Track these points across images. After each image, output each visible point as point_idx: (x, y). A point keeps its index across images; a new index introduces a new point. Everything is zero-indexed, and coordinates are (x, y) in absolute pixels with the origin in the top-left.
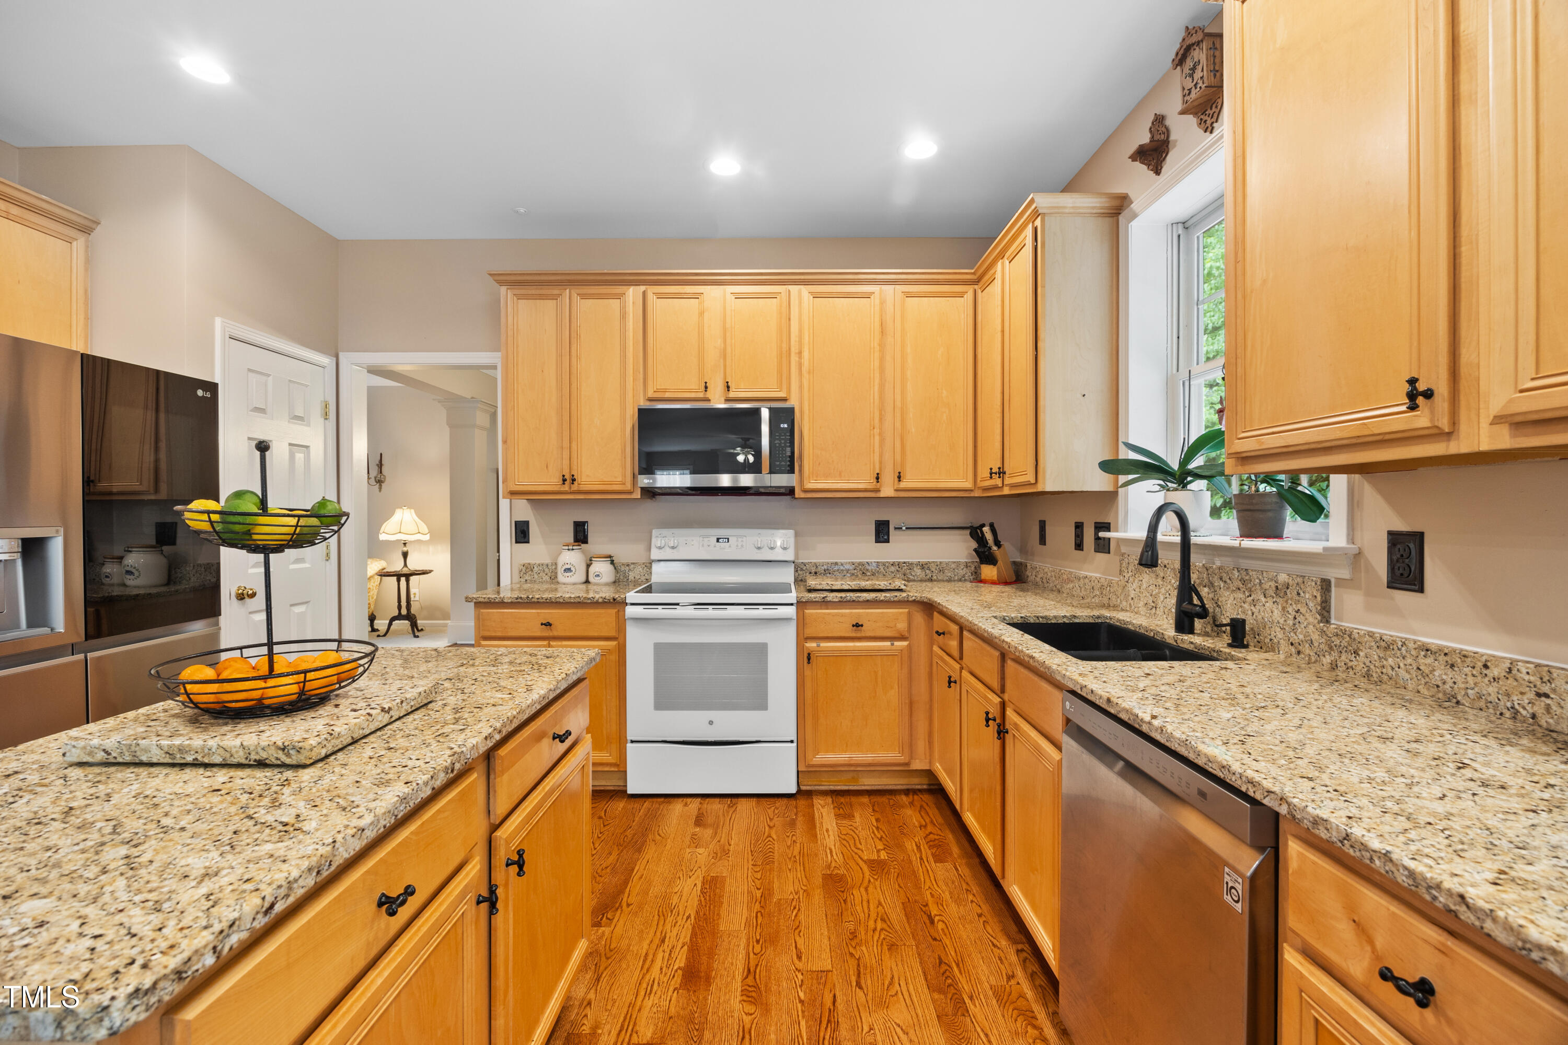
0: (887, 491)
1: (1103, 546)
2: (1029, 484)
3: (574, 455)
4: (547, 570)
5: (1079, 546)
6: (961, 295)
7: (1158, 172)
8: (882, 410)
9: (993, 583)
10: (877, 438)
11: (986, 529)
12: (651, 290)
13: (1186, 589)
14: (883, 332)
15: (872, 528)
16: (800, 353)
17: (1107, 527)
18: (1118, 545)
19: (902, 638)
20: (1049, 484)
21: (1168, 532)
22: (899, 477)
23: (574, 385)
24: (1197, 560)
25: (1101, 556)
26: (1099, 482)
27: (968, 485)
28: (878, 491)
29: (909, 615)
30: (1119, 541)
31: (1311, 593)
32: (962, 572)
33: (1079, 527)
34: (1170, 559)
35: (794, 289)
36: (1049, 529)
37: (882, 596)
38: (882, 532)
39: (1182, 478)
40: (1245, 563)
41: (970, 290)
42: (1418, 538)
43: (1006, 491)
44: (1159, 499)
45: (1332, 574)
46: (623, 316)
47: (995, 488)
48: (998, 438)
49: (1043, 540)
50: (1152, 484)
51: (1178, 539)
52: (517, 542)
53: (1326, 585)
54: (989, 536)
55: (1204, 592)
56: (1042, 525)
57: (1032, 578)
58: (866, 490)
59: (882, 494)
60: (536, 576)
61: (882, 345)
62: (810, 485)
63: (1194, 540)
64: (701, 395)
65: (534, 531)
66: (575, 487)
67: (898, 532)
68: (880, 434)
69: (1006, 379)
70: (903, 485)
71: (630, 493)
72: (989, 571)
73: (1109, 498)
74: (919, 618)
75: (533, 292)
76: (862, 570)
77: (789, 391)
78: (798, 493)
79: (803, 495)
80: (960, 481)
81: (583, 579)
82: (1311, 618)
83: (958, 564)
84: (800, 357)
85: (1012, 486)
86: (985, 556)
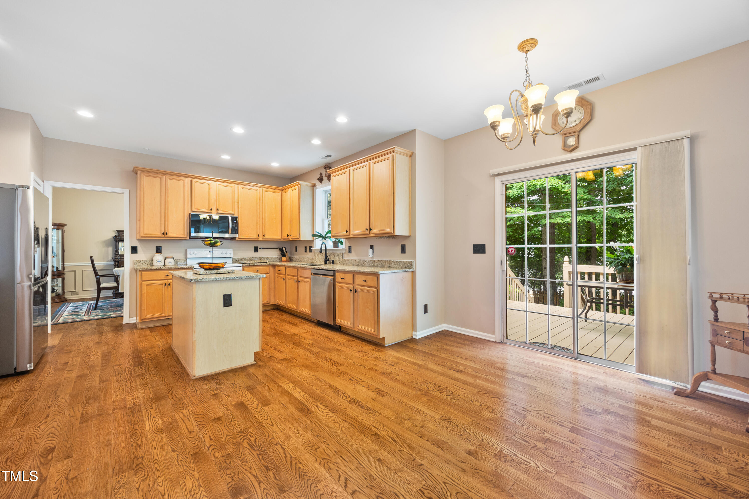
0: (261, 239)
1: (311, 251)
2: (298, 238)
3: (166, 226)
4: (146, 262)
5: (306, 251)
6: (279, 193)
7: (321, 183)
8: (259, 218)
9: (285, 261)
10: (258, 226)
11: (284, 248)
12: (194, 180)
13: (326, 256)
14: (260, 199)
15: (254, 248)
16: (238, 202)
17: (312, 247)
18: (314, 251)
19: (268, 274)
20: (302, 239)
21: (323, 248)
22: (264, 236)
23: (167, 205)
24: (327, 252)
25: (311, 253)
26: (310, 238)
27: (280, 238)
28: (258, 239)
29: (269, 268)
30: (314, 249)
31: (341, 254)
32: (276, 259)
33: (306, 248)
34: (324, 252)
35: (236, 186)
36: (298, 248)
37: (263, 264)
38: (256, 250)
39: (325, 238)
40: (334, 252)
41: (280, 192)
42: (351, 246)
43: (291, 240)
44: (321, 242)
45: (344, 252)
46: (184, 186)
47: (288, 239)
48: (289, 228)
49: (296, 251)
50: (320, 239)
51: (325, 248)
52: (132, 253)
53: (343, 254)
54: (284, 250)
55: (329, 257)
56: (296, 248)
57: (294, 260)
58: (255, 239)
59: (259, 240)
60: (141, 264)
61: (260, 203)
62: (240, 237)
63: (327, 248)
64: (209, 211)
65: (139, 249)
66: (167, 236)
67: (260, 250)
68: (259, 225)
69: (291, 214)
70: (265, 237)
71: (186, 238)
72: (284, 259)
73: (312, 241)
74: (272, 269)
75: (151, 175)
76: (251, 259)
77: (235, 212)
78: (237, 239)
79: (238, 240)
80: (278, 236)
81: (163, 264)
82: (341, 258)
83: (276, 257)
84: (238, 204)
85: (293, 239)
86: (283, 255)
